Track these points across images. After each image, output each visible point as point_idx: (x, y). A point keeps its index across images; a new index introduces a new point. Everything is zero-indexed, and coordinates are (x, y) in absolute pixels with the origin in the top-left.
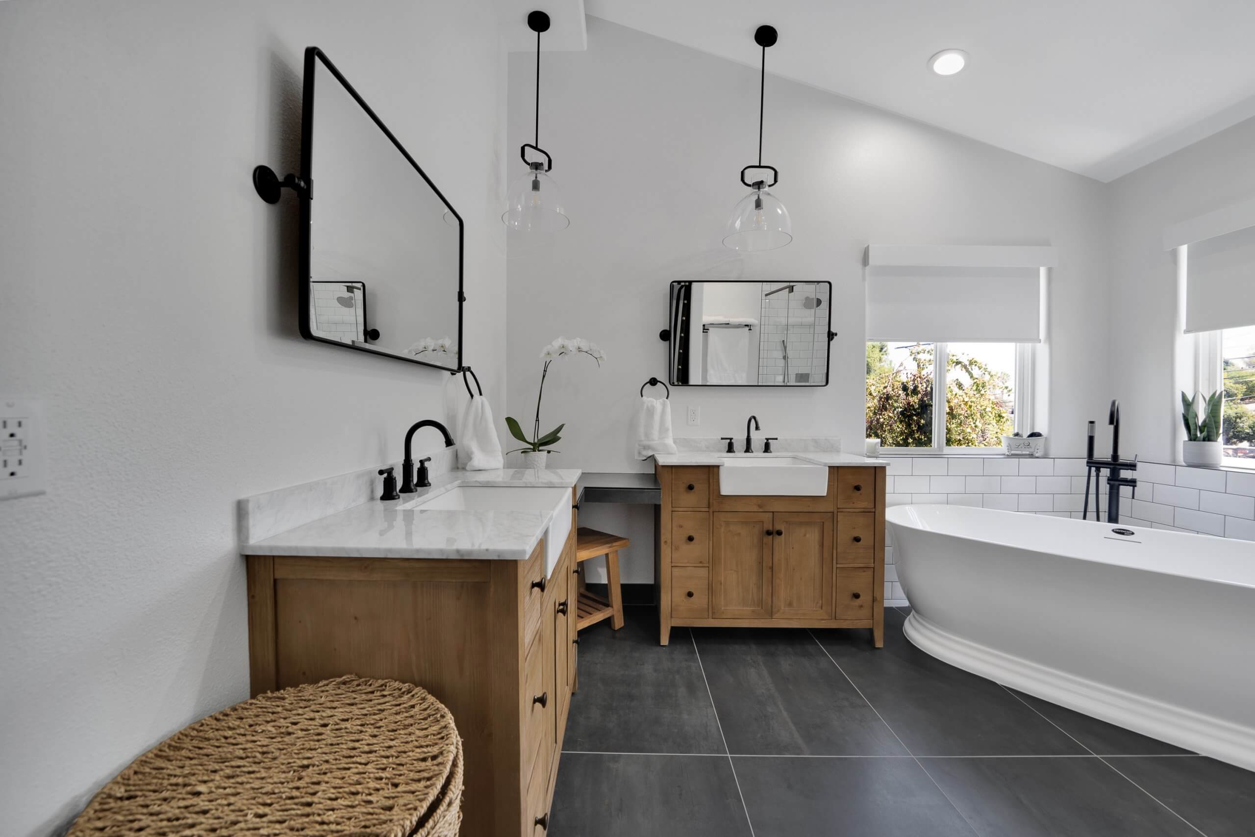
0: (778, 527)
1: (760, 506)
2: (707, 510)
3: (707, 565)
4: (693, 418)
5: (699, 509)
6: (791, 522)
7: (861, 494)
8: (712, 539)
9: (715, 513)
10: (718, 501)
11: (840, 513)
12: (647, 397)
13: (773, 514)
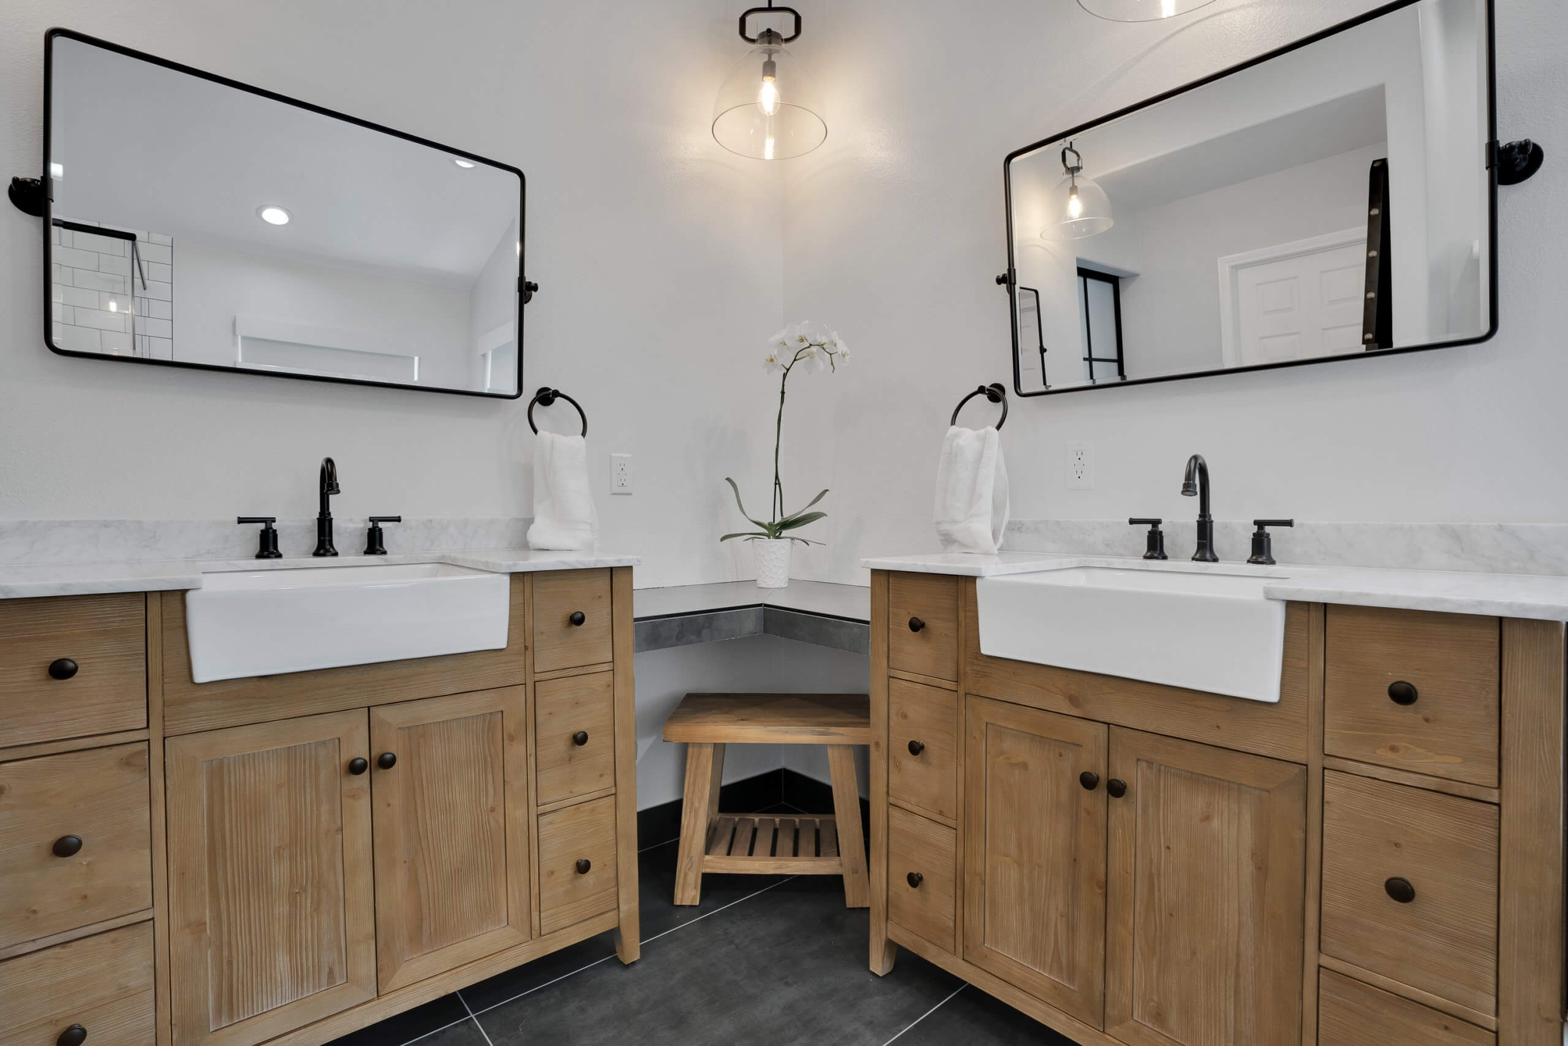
0: (1119, 774)
1: (1073, 700)
2: (953, 686)
3: (952, 823)
4: (1079, 471)
5: (937, 681)
6: (1163, 768)
7: (1427, 720)
8: (962, 762)
9: (970, 699)
10: (975, 668)
11: (1332, 773)
12: (960, 427)
13: (1109, 727)
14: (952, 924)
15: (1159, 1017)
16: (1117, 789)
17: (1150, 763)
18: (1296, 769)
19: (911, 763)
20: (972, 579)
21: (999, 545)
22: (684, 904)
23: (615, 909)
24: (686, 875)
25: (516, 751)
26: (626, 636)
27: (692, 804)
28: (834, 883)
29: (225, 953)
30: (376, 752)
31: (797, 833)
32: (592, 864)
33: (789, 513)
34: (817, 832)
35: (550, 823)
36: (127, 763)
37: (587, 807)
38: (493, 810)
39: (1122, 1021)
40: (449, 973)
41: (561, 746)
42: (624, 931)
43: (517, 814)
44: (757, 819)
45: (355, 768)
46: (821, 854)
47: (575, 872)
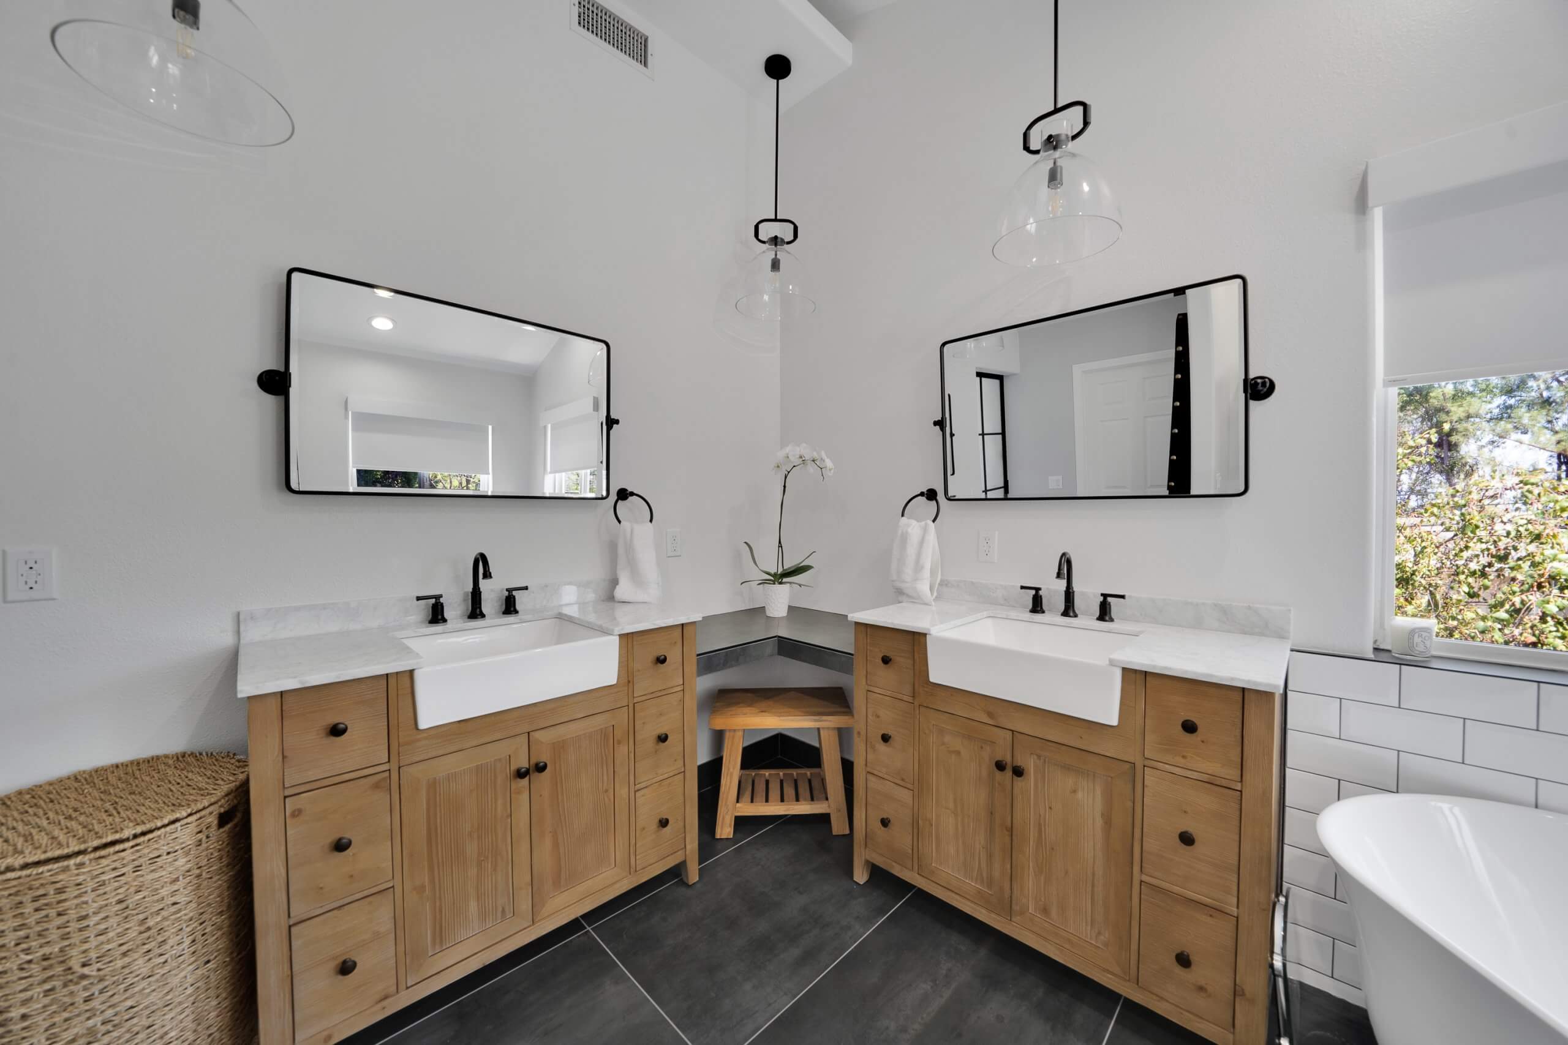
0: (1020, 762)
1: (990, 715)
3: (911, 787)
4: (987, 551)
5: (900, 696)
6: (1047, 760)
7: (1203, 742)
8: (917, 749)
9: (922, 709)
10: (926, 689)
11: (1149, 769)
12: (909, 518)
13: (1013, 733)
14: (910, 852)
15: (1045, 911)
16: (1018, 772)
17: (1039, 757)
18: (1128, 766)
19: (882, 747)
20: (925, 635)
21: (934, 597)
22: (722, 837)
23: (683, 848)
24: (723, 818)
25: (622, 750)
26: (692, 666)
27: (729, 769)
28: (824, 818)
29: (438, 904)
30: (533, 761)
31: (796, 781)
32: (670, 821)
33: (789, 564)
34: (810, 781)
35: (643, 796)
36: (376, 786)
37: (665, 783)
38: (606, 791)
39: (1022, 913)
40: (577, 904)
41: (651, 743)
42: (689, 864)
43: (623, 792)
44: (767, 774)
45: (521, 774)
46: (815, 799)
47: (658, 827)
